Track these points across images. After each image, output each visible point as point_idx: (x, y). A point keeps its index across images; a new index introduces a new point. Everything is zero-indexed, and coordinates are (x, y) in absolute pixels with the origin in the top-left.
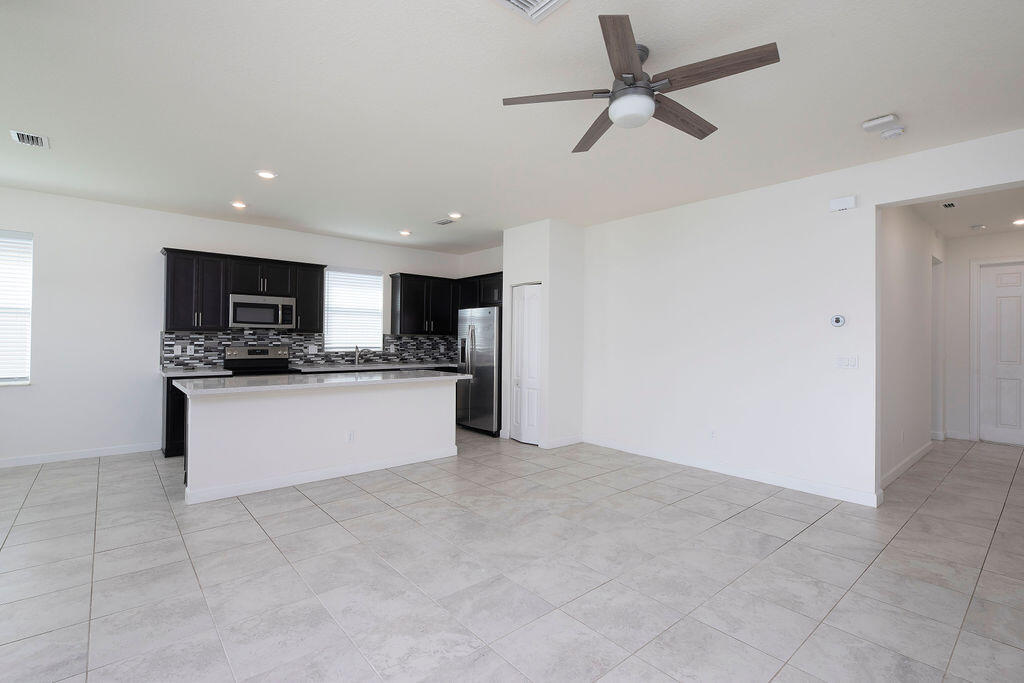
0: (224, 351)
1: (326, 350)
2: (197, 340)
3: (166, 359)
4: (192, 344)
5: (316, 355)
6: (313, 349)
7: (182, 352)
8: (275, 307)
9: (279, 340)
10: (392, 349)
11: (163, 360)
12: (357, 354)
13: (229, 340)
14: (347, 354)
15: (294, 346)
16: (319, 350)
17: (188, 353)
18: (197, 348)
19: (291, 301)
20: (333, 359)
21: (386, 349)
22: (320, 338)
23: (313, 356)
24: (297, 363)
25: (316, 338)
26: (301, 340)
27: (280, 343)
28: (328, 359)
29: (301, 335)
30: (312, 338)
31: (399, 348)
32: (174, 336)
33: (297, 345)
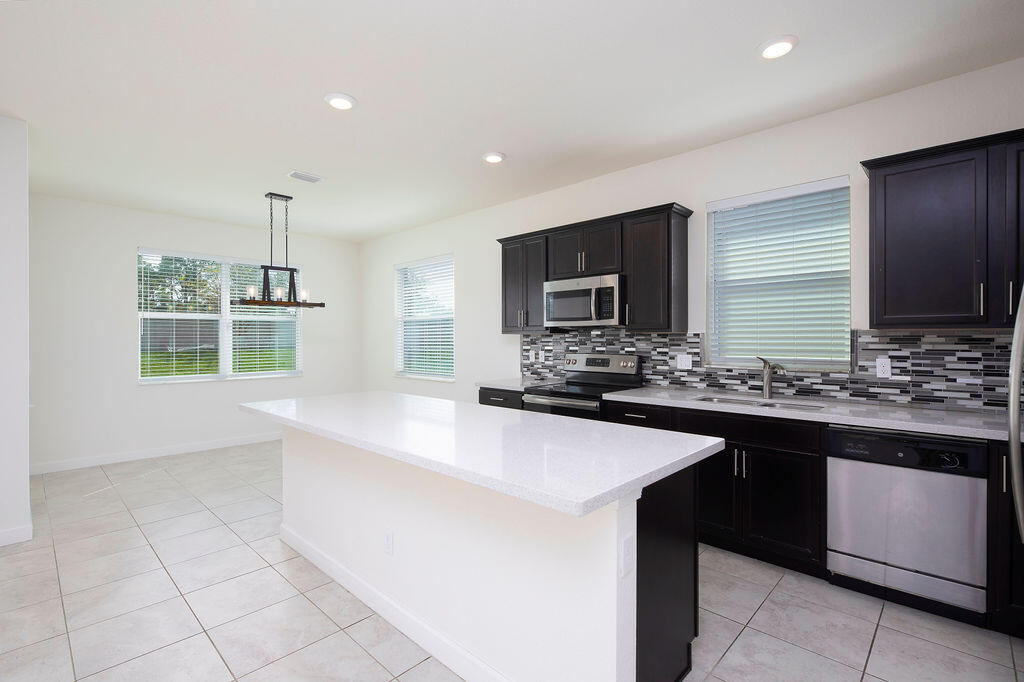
1: (708, 364)
2: (547, 343)
3: (525, 366)
4: (543, 349)
7: (536, 358)
8: (587, 292)
10: (885, 369)
12: (768, 372)
13: (576, 344)
16: (695, 363)
17: (540, 360)
18: (548, 354)
19: (611, 281)
20: (722, 381)
21: (863, 368)
22: (698, 340)
23: (686, 374)
24: (658, 382)
25: (689, 340)
26: (665, 345)
27: (634, 349)
28: (712, 380)
29: (664, 336)
30: (682, 340)
31: (907, 365)
32: (529, 339)
33: (659, 353)
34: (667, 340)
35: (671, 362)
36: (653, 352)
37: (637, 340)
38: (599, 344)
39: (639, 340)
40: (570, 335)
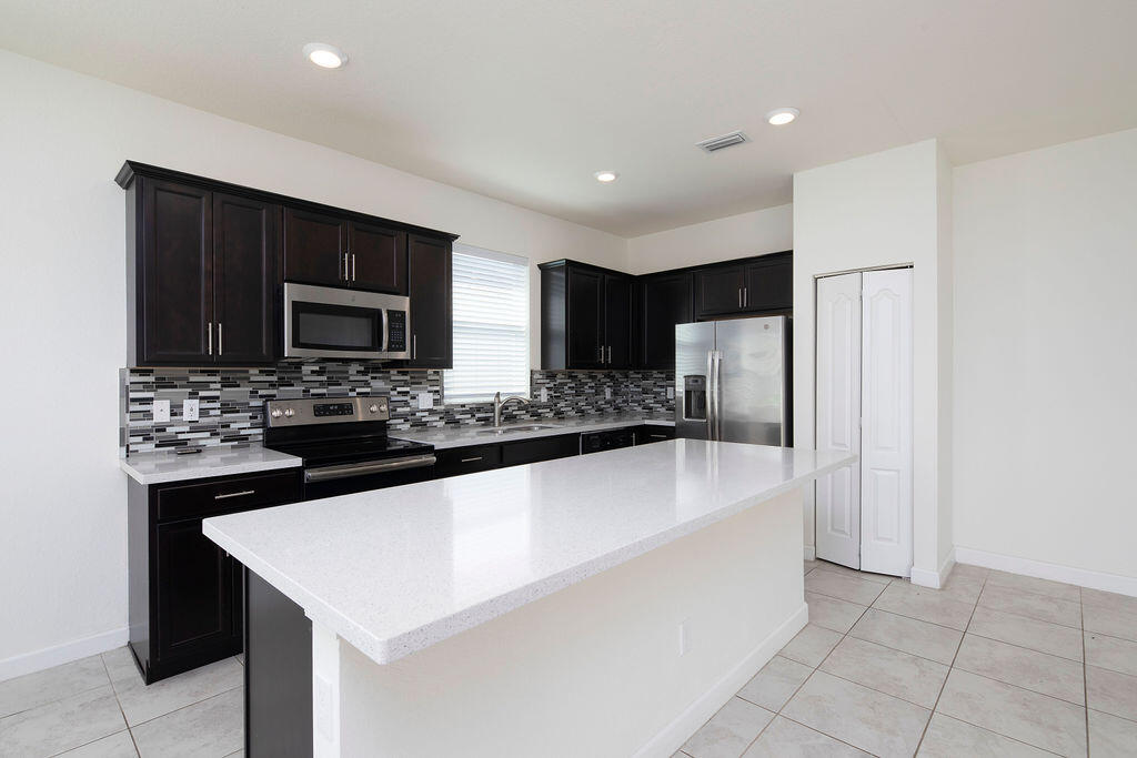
0: (264, 409)
1: (447, 401)
2: (205, 386)
3: (134, 433)
4: (193, 395)
5: (431, 412)
6: (425, 400)
7: (173, 414)
9: (367, 384)
10: (544, 396)
11: (125, 436)
12: (498, 407)
13: (272, 385)
14: (479, 408)
15: (394, 396)
16: (436, 402)
17: (186, 417)
18: (206, 405)
20: (458, 417)
21: (536, 397)
22: (437, 378)
23: (426, 414)
24: (398, 427)
25: (429, 378)
26: (406, 384)
27: (368, 390)
28: (451, 418)
29: (405, 373)
30: (423, 378)
31: (552, 393)
32: (151, 379)
33: (399, 393)
34: (407, 378)
35: (412, 403)
36: (392, 393)
37: (372, 378)
38: (317, 385)
39: (375, 378)
40: (260, 372)
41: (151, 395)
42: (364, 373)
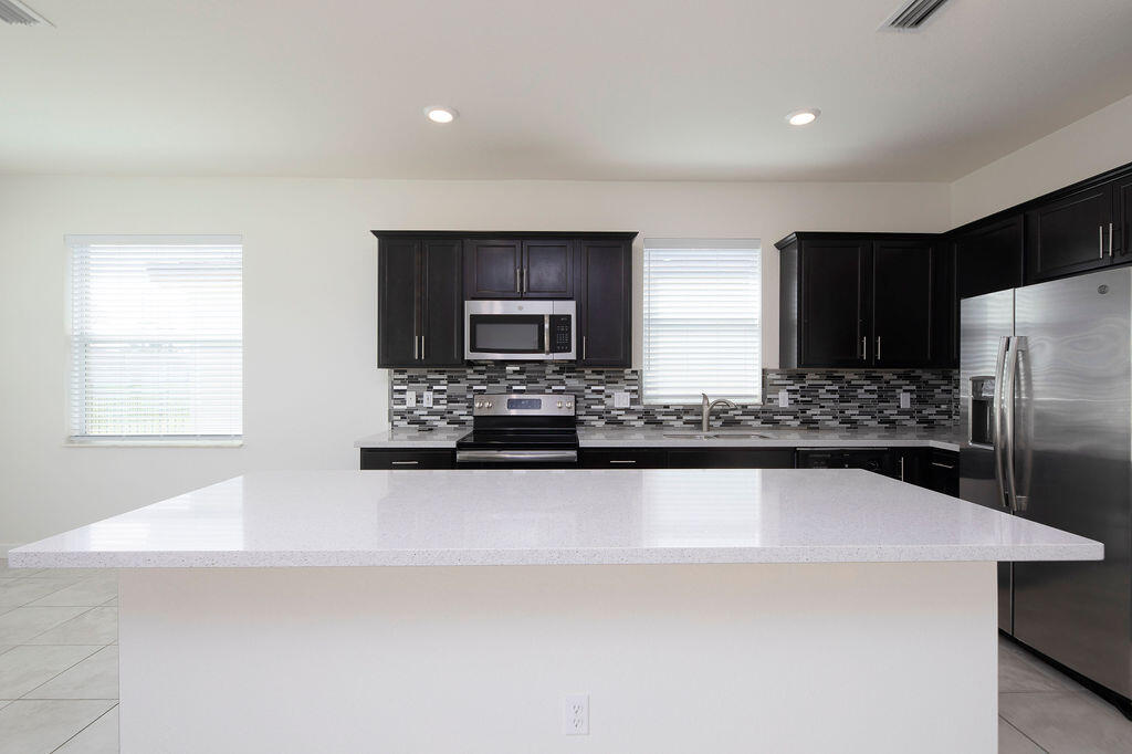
1: (645, 402)
2: (437, 382)
3: (397, 413)
4: (429, 388)
5: (628, 411)
6: (621, 399)
7: (418, 402)
8: (538, 319)
9: (562, 382)
10: (783, 400)
11: (393, 413)
12: (706, 410)
13: (483, 382)
14: (687, 410)
15: (589, 394)
16: (633, 401)
17: (425, 405)
18: (438, 396)
19: (568, 308)
20: (659, 418)
21: (770, 400)
22: (635, 377)
23: (623, 412)
24: (593, 423)
25: (626, 377)
26: (601, 382)
27: (564, 388)
28: (651, 418)
29: (600, 373)
30: (619, 377)
31: (798, 396)
32: (405, 376)
33: (593, 391)
34: (603, 377)
35: (607, 401)
36: (587, 391)
37: (567, 377)
38: (517, 382)
39: (570, 377)
40: (475, 371)
41: (405, 387)
42: (560, 372)
